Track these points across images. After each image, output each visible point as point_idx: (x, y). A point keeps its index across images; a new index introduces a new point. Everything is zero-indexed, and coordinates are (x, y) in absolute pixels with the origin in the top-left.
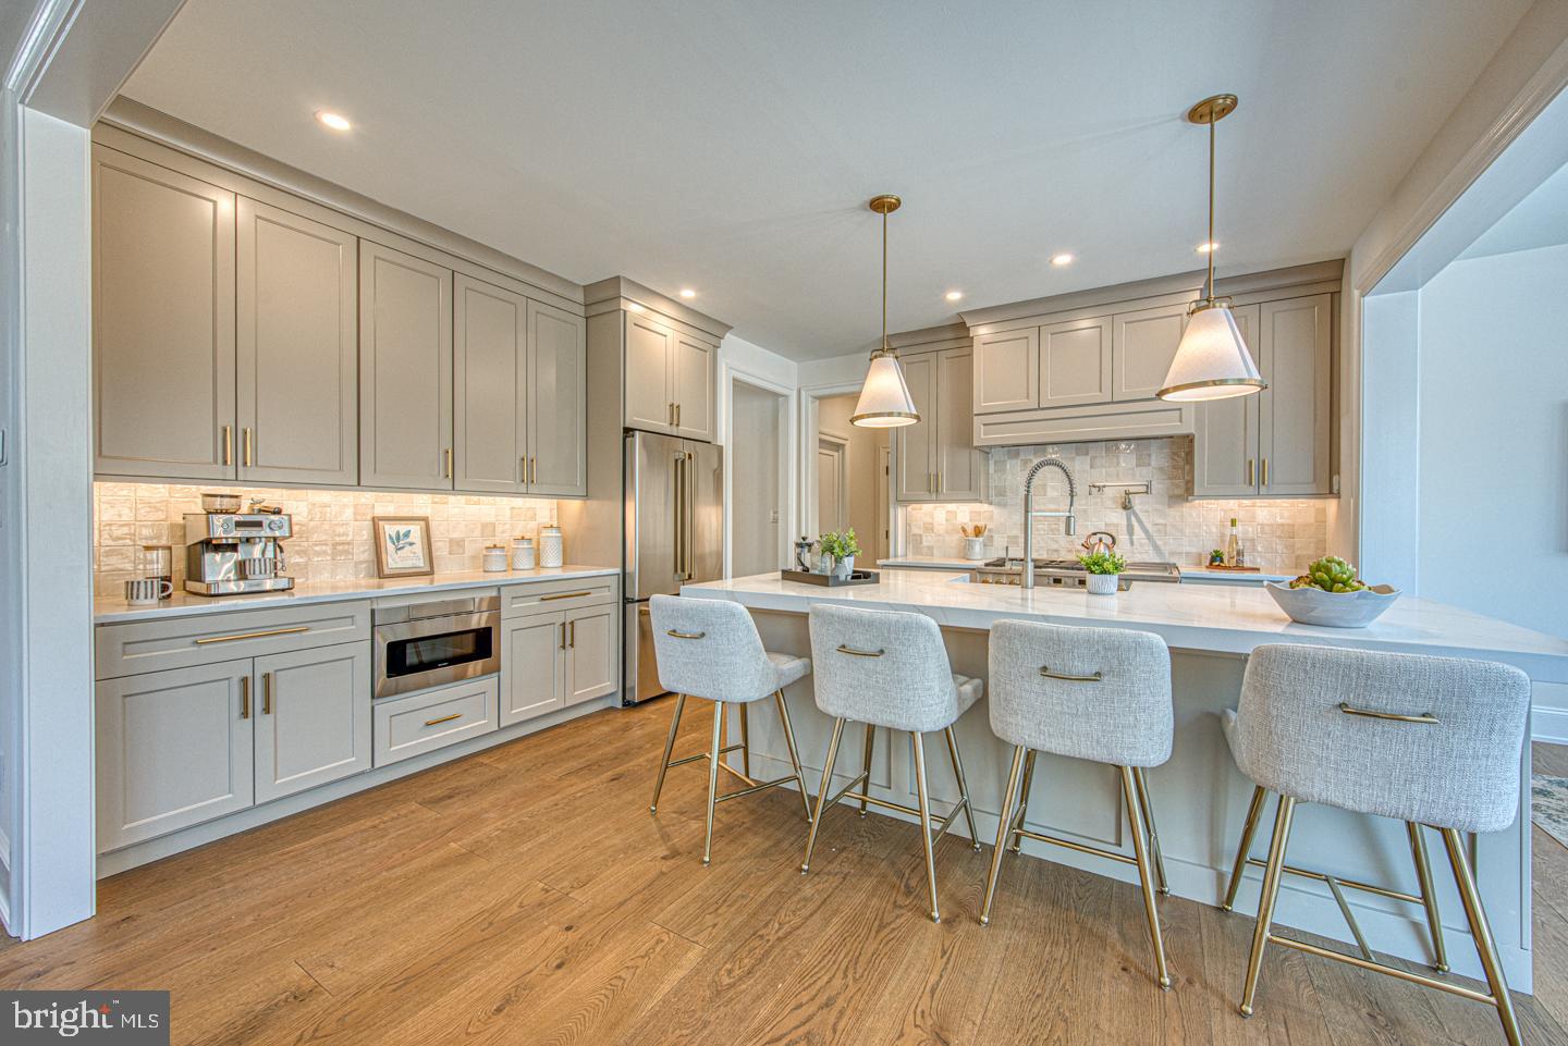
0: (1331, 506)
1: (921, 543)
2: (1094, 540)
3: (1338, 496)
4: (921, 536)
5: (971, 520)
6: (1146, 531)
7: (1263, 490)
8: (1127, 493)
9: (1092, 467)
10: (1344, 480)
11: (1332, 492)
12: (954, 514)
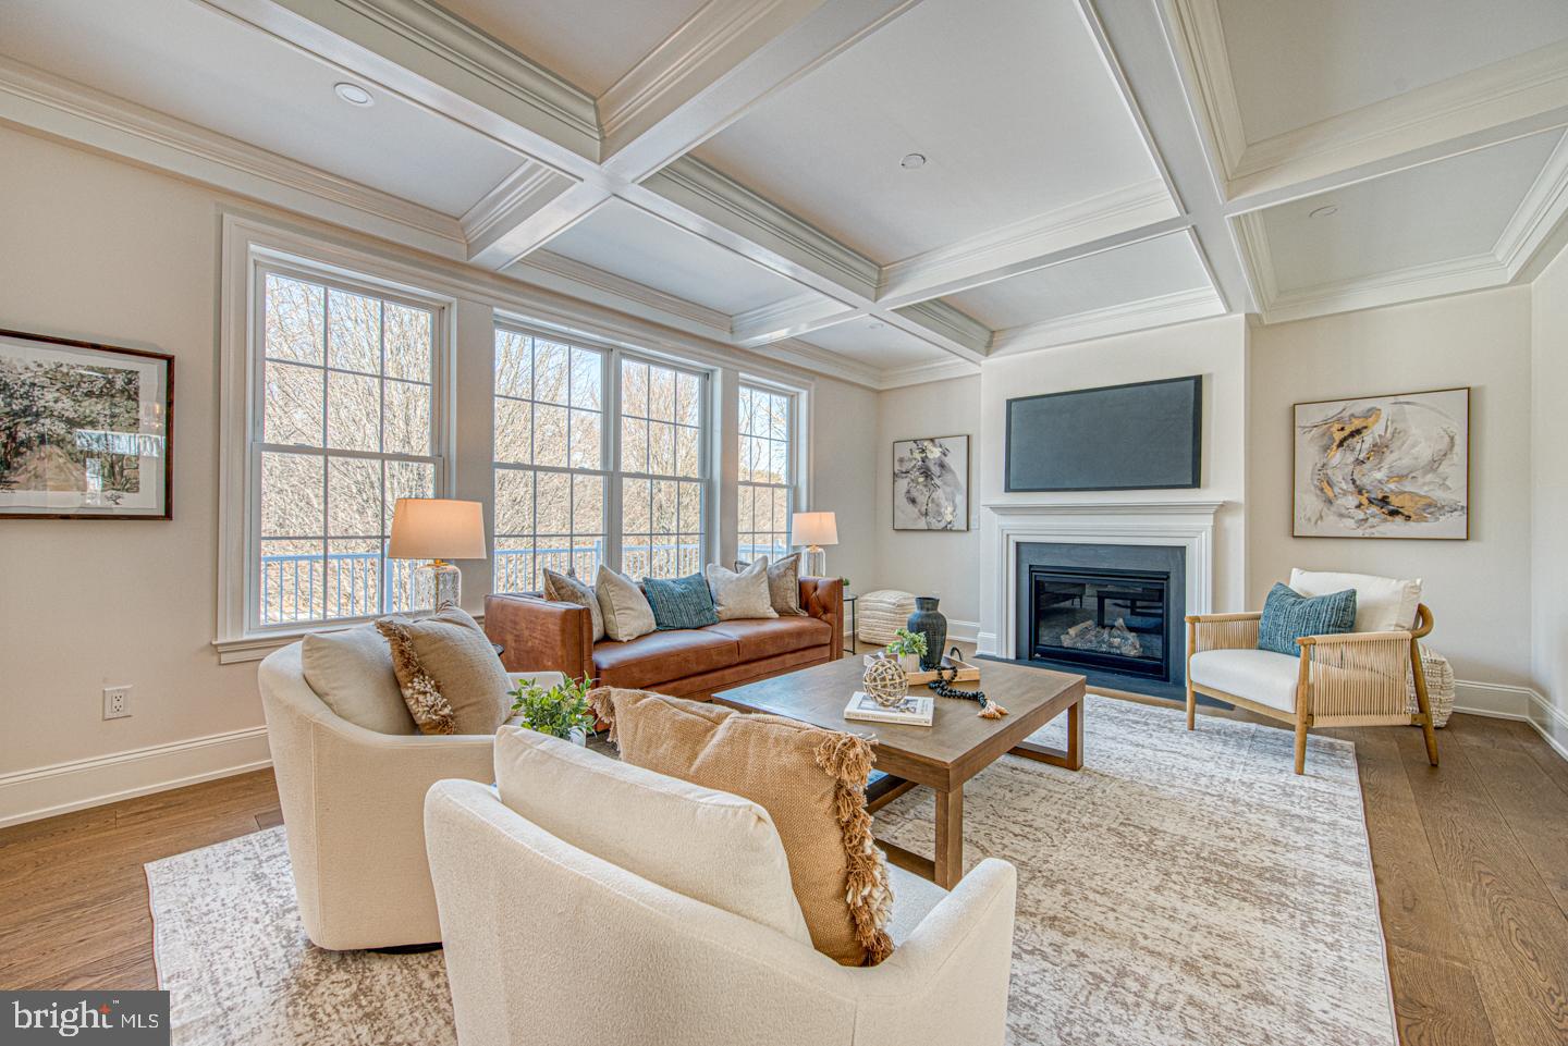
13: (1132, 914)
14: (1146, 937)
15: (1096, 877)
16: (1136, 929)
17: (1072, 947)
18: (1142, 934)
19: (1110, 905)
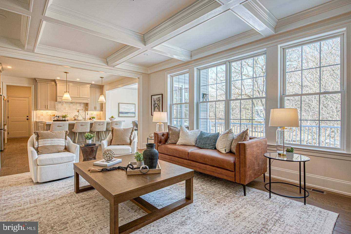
0: (102, 112)
1: (40, 118)
2: (75, 117)
3: (103, 111)
4: (40, 117)
5: (51, 114)
6: (81, 115)
7: (96, 110)
8: (79, 110)
9: (73, 106)
10: (103, 109)
11: (102, 111)
12: (48, 112)
13: (41, 210)
14: (35, 208)
15: (56, 210)
16: (38, 208)
17: (47, 200)
18: (36, 208)
19: (47, 208)
